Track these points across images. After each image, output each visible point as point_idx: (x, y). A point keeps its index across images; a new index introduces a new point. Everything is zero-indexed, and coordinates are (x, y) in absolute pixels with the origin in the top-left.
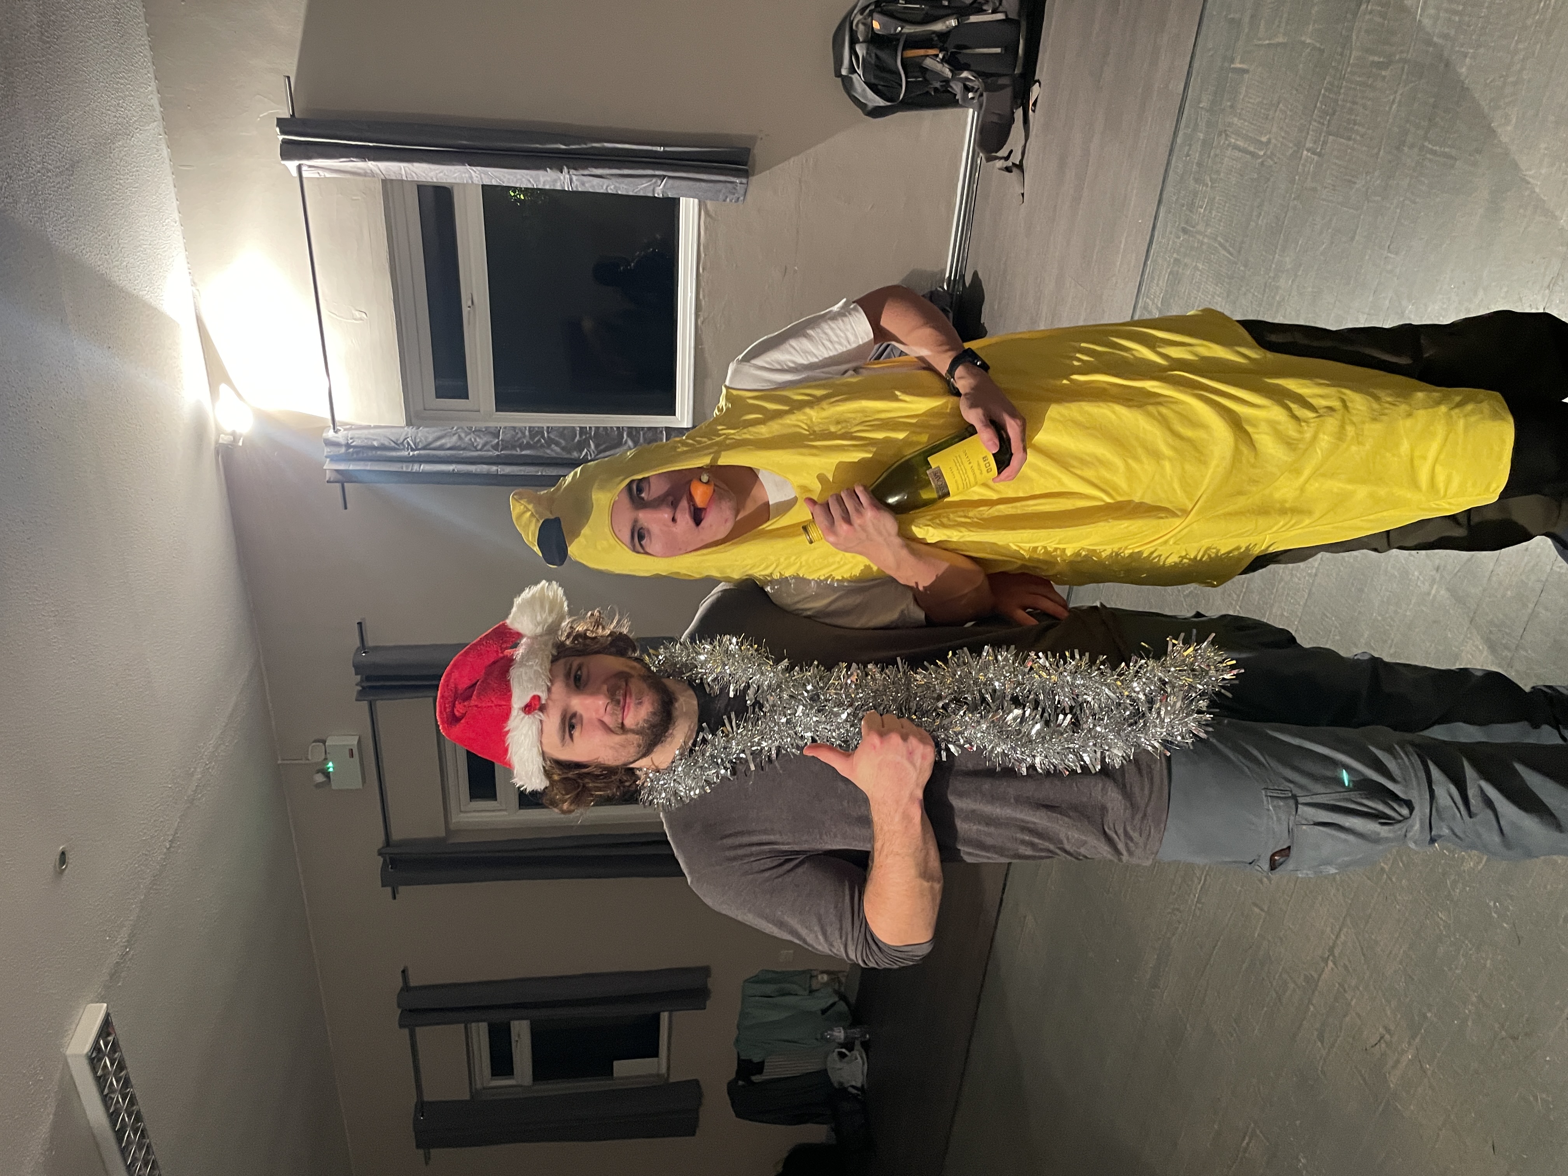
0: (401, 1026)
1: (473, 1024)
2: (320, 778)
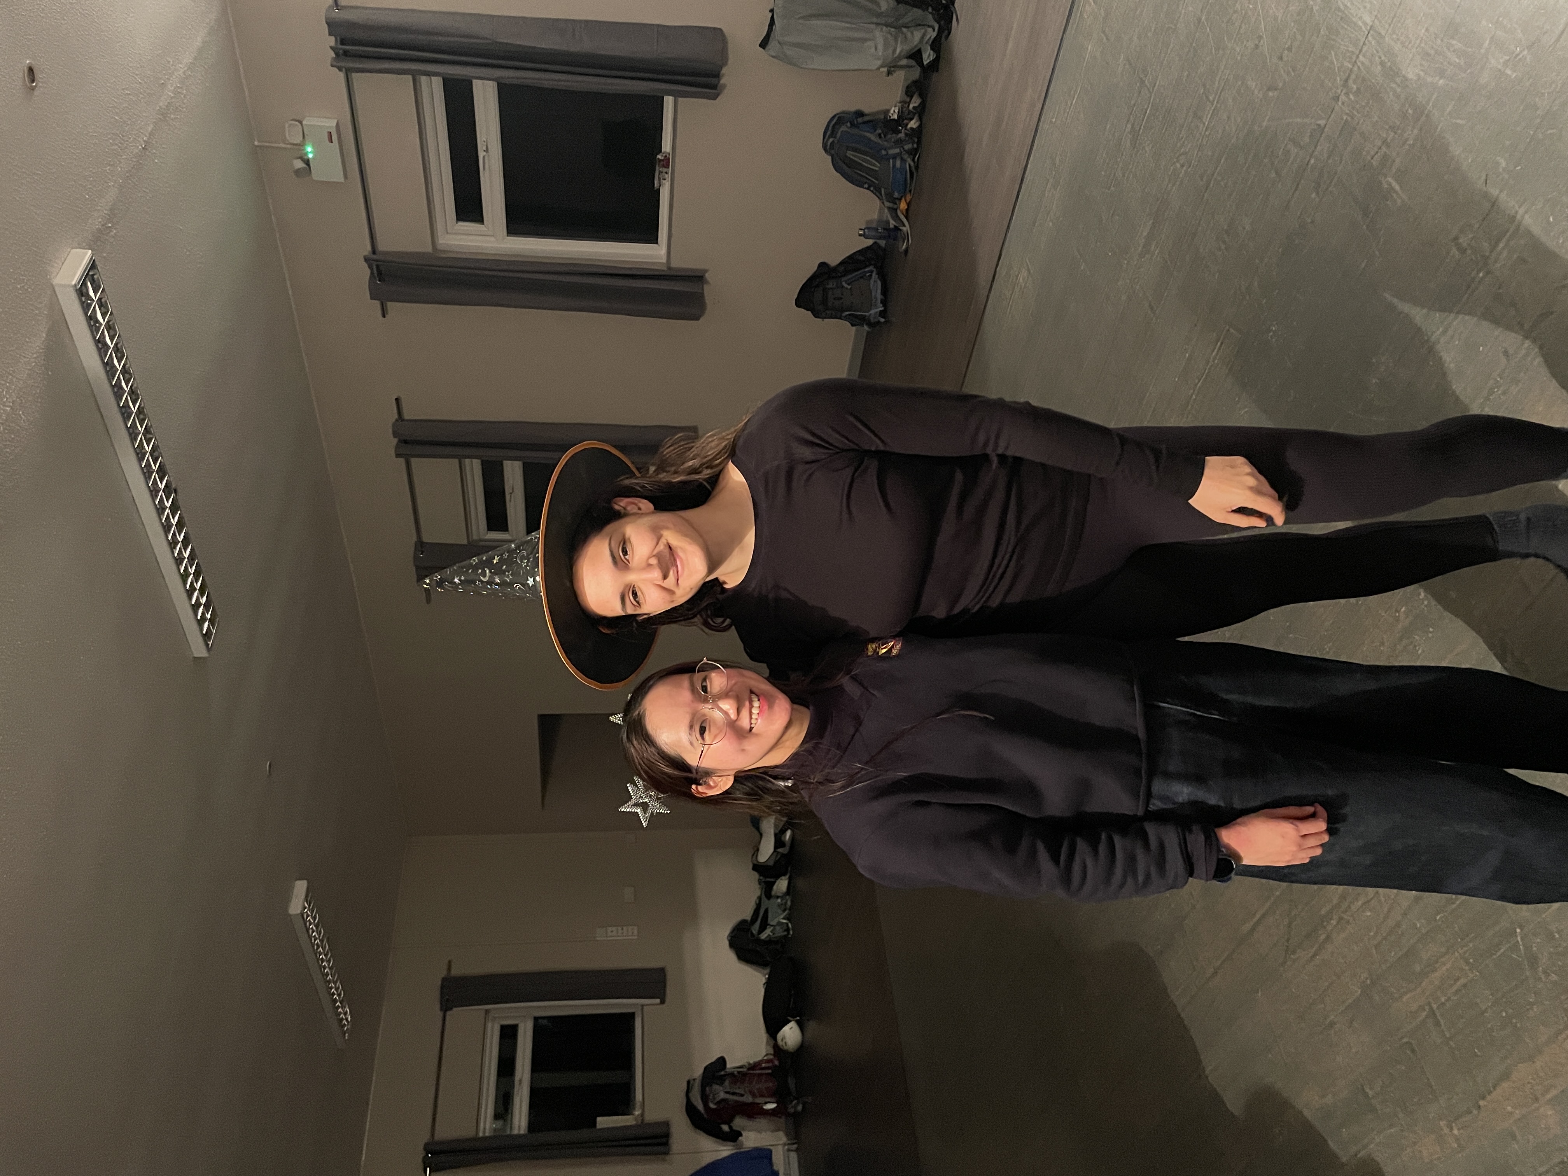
0: (398, 455)
1: (467, 461)
2: (299, 164)
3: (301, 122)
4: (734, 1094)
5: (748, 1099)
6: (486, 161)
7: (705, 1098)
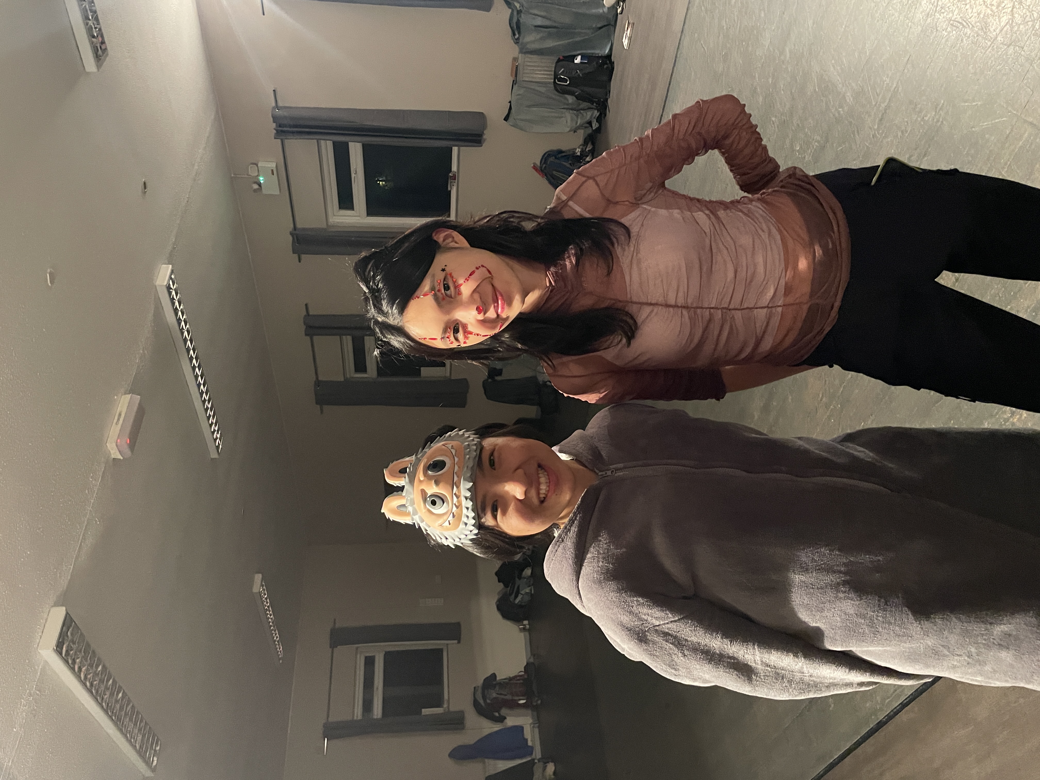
0: (306, 335)
1: (344, 337)
2: (256, 186)
3: (257, 166)
4: (501, 694)
5: (509, 697)
6: (356, 180)
7: (484, 697)
